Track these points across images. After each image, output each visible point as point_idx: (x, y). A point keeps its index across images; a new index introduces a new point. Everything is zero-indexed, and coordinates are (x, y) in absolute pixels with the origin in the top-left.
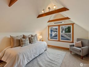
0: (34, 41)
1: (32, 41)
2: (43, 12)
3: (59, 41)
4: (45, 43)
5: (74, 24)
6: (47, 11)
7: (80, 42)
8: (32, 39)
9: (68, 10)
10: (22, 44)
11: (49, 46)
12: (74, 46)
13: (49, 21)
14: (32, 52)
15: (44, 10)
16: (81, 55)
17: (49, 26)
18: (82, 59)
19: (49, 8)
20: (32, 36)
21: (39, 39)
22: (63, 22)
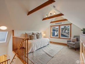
0: (40, 37)
1: (38, 37)
2: (46, 16)
3: (59, 38)
4: (48, 40)
5: (72, 24)
6: (49, 15)
7: (75, 38)
8: (38, 36)
9: (63, 15)
10: (32, 38)
11: (51, 42)
12: (70, 41)
13: (51, 22)
14: (39, 43)
15: (47, 15)
16: (75, 47)
17: (51, 26)
18: (76, 50)
19: (51, 14)
20: (38, 33)
21: (43, 37)
22: (63, 23)
